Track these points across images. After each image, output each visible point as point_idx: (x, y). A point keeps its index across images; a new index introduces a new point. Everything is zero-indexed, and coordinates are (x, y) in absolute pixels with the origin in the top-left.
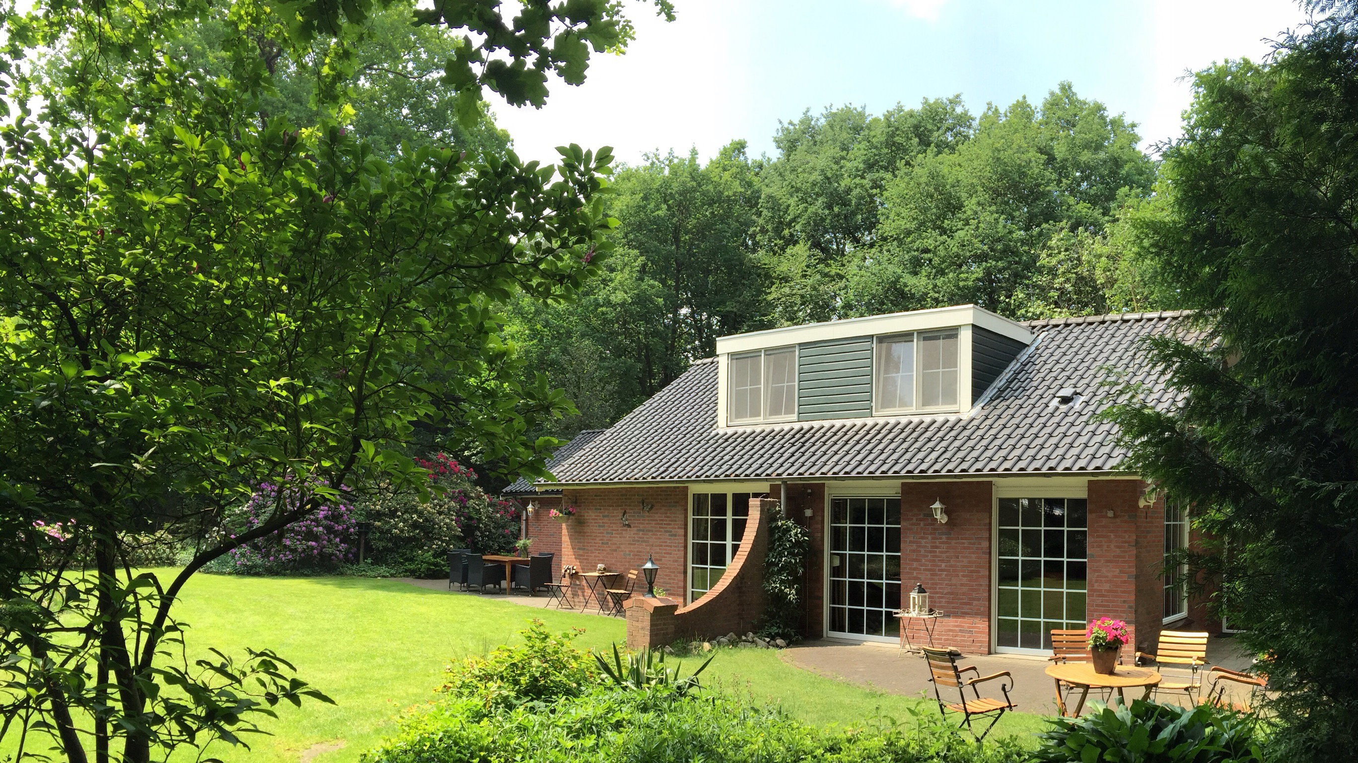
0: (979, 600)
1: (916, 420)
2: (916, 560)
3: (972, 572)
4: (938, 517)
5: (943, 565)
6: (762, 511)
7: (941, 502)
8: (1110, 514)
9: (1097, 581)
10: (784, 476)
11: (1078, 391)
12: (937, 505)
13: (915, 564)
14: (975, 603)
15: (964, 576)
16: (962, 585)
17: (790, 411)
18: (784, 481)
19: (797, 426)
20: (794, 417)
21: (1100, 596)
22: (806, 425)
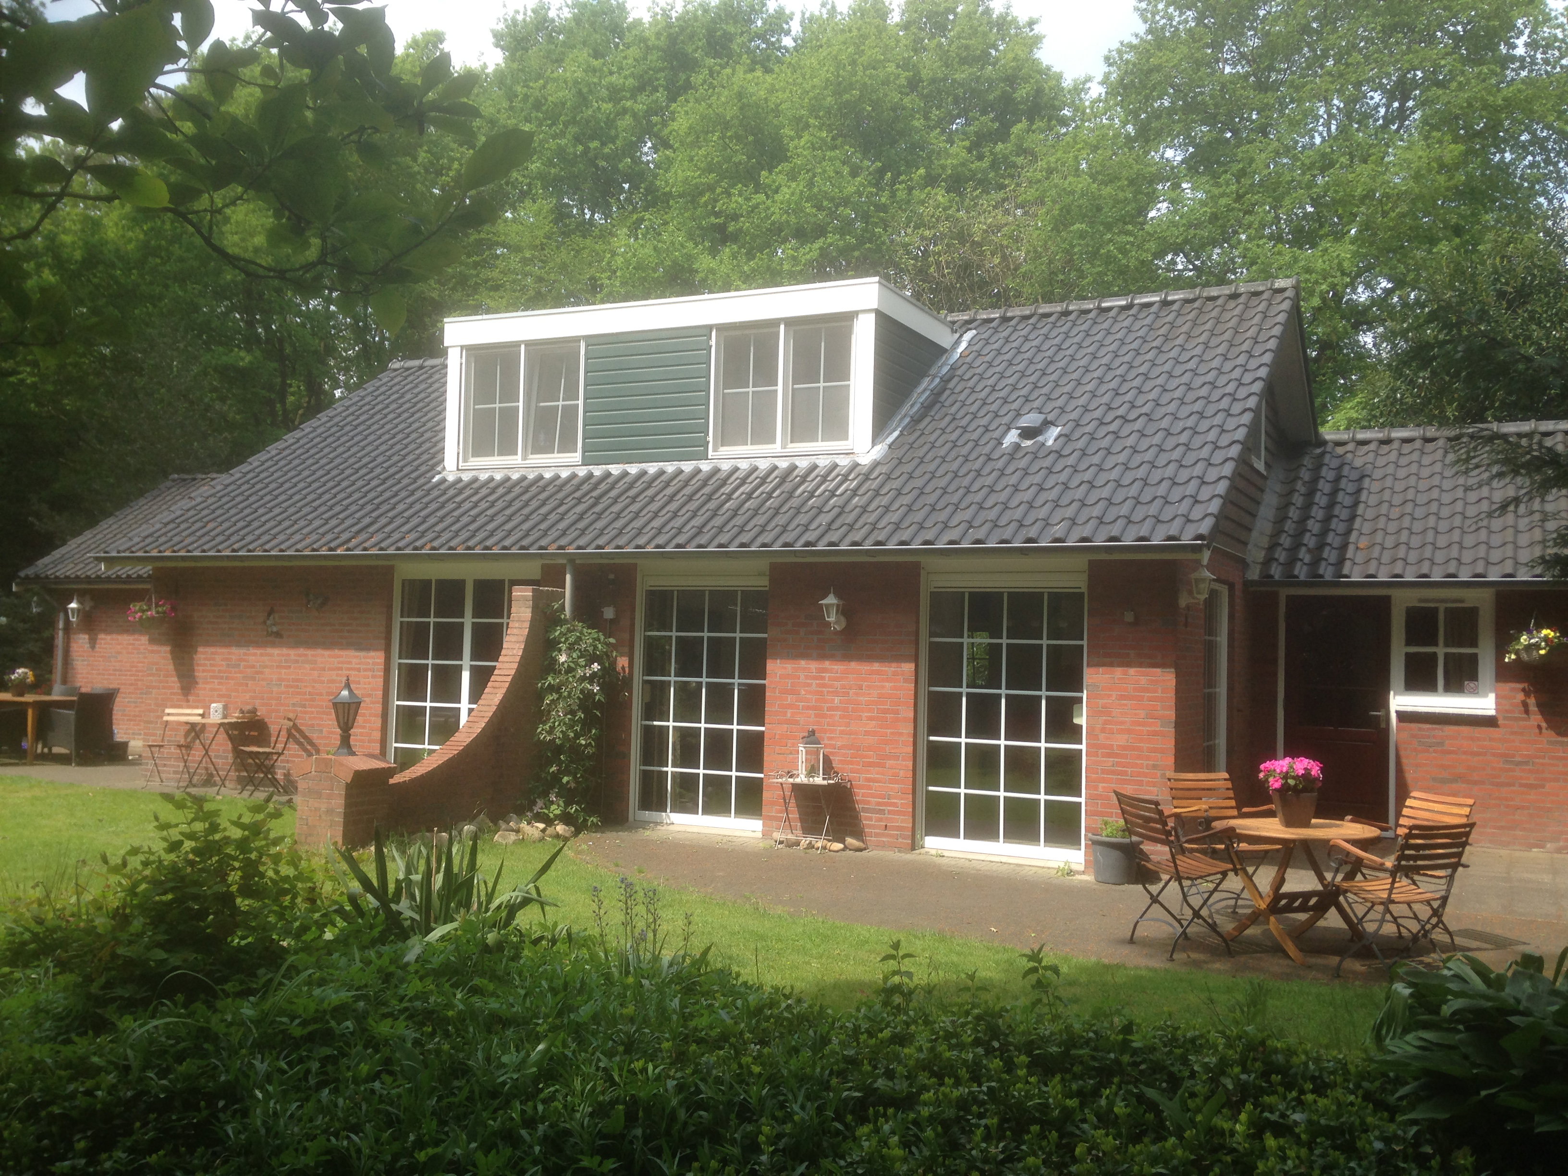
0: (897, 758)
1: (783, 464)
2: (793, 692)
3: (885, 711)
4: (832, 619)
5: (837, 700)
6: (535, 608)
7: (838, 595)
8: (1129, 617)
9: (1103, 730)
10: (571, 550)
11: (1050, 417)
12: (831, 600)
13: (790, 699)
14: (889, 763)
15: (870, 719)
16: (867, 733)
17: (567, 446)
18: (571, 558)
19: (582, 472)
20: (576, 457)
21: (1109, 755)
22: (598, 471)
